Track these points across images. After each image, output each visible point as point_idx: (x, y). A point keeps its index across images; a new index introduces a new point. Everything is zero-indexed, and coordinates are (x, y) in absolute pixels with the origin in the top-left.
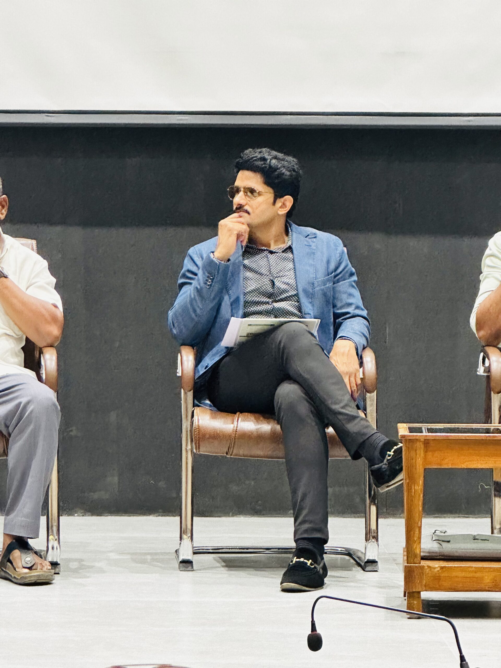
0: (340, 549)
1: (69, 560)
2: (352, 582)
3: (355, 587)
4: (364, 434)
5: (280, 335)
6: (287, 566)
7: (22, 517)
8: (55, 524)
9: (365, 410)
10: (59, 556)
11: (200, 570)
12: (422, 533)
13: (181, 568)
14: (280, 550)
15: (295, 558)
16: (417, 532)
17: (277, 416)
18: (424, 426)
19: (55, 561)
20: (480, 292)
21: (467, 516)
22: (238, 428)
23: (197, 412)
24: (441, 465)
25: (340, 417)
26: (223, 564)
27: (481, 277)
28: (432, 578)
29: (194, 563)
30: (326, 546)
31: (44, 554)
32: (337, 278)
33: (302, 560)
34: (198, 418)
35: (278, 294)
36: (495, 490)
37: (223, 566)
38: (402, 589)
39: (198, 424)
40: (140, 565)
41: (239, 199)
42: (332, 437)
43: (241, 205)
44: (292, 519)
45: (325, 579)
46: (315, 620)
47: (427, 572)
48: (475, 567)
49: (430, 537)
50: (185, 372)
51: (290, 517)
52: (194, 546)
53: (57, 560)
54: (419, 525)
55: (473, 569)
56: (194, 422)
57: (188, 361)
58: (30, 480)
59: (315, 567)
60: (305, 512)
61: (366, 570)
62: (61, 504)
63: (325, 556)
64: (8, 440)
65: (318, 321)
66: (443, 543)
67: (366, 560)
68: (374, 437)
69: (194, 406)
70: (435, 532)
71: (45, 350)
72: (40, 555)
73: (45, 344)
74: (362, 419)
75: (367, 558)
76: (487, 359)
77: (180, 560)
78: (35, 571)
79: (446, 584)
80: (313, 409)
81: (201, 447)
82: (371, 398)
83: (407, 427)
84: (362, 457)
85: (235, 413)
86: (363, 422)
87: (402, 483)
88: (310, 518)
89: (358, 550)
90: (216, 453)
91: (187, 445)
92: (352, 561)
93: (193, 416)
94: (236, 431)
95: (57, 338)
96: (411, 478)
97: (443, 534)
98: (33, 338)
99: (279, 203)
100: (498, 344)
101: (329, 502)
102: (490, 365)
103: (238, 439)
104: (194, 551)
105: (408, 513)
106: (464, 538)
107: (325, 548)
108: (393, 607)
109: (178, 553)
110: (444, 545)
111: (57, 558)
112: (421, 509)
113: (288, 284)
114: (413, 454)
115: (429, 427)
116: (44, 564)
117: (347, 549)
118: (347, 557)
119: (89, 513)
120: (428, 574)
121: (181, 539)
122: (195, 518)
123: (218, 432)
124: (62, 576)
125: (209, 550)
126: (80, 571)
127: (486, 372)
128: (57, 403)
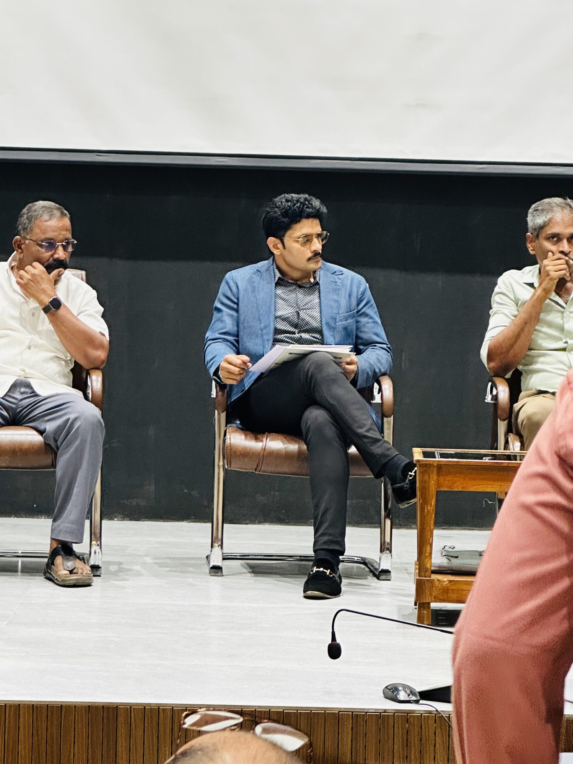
0: (356, 558)
1: (109, 563)
4: (387, 456)
5: (307, 364)
6: (308, 575)
7: (67, 524)
8: (98, 528)
10: (100, 559)
11: (229, 575)
12: (433, 549)
13: (211, 573)
14: (302, 558)
15: (315, 567)
16: (429, 549)
18: (437, 451)
19: (97, 564)
20: (490, 327)
22: (266, 447)
23: (229, 432)
24: (452, 488)
25: (364, 440)
26: (250, 570)
27: (491, 312)
28: (441, 591)
29: (223, 569)
31: (87, 557)
33: (321, 569)
34: (230, 438)
35: (302, 325)
37: (250, 572)
38: (413, 599)
39: (230, 442)
42: (353, 456)
46: (335, 631)
47: (437, 585)
49: (440, 553)
50: (219, 394)
52: (224, 552)
53: (99, 563)
54: (431, 542)
56: (227, 440)
58: (76, 490)
59: (333, 577)
60: (326, 525)
61: (380, 579)
64: (57, 453)
66: (451, 559)
67: (380, 570)
68: (396, 459)
69: (226, 426)
70: (444, 548)
72: (82, 559)
73: (92, 366)
74: (380, 441)
75: (381, 568)
76: (494, 389)
77: (211, 566)
78: (75, 575)
79: (454, 596)
81: (232, 464)
82: (389, 422)
83: (421, 451)
84: (384, 475)
85: (264, 434)
86: (385, 445)
88: (330, 531)
89: (373, 560)
90: (246, 469)
91: (219, 462)
92: (367, 569)
93: (225, 435)
94: (265, 450)
95: (103, 362)
96: (424, 501)
97: (452, 550)
98: (82, 362)
100: (505, 376)
102: (497, 393)
103: (266, 456)
104: (224, 557)
105: (420, 526)
106: (471, 554)
109: (208, 559)
110: (453, 560)
111: (98, 561)
113: (312, 317)
114: (426, 477)
115: (441, 452)
116: (84, 569)
117: (362, 558)
118: (363, 566)
119: (128, 519)
120: (437, 587)
121: (212, 547)
122: (225, 525)
123: (248, 450)
124: (103, 579)
125: (237, 556)
126: (119, 574)
127: (493, 400)
128: (102, 420)
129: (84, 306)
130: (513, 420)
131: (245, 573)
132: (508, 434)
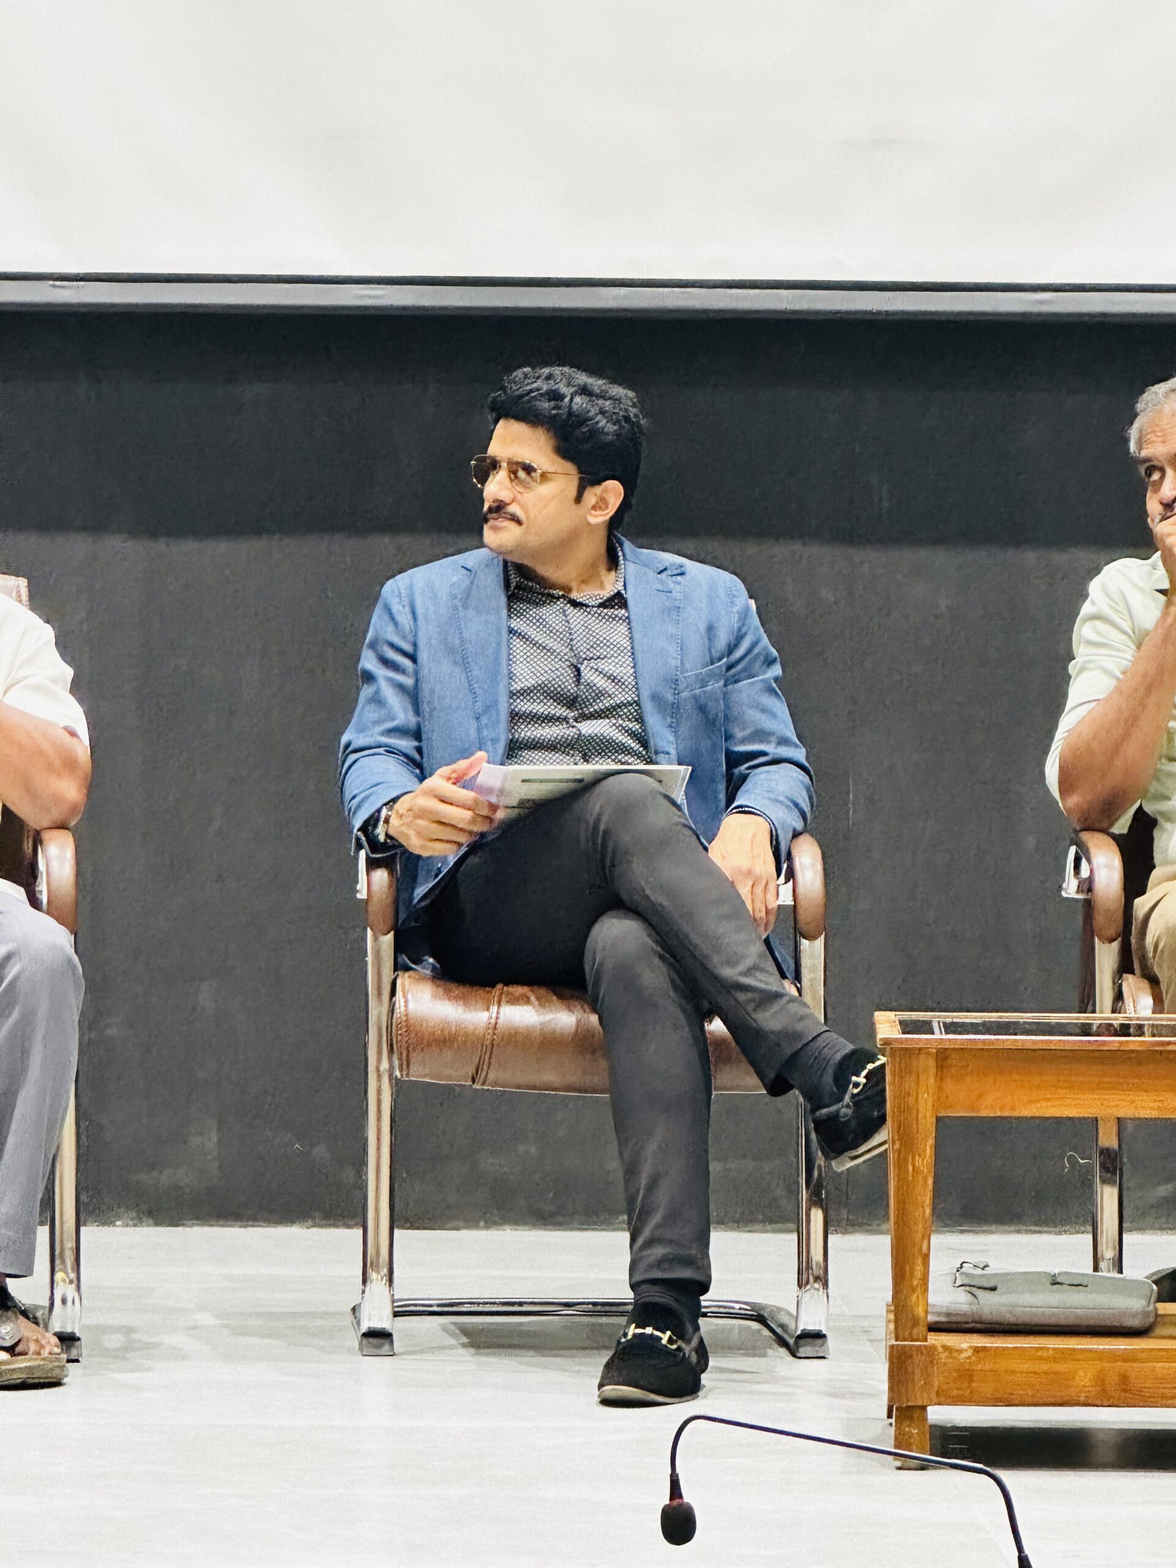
0: (737, 1306)
1: (106, 1329)
2: (766, 1382)
3: (773, 1394)
4: (796, 1036)
6: (614, 1345)
8: (70, 1244)
9: (798, 977)
10: (78, 1319)
11: (411, 1353)
12: (931, 1268)
13: (365, 1349)
14: (599, 1308)
15: (634, 1325)
16: (919, 1268)
17: (590, 992)
18: (937, 1018)
19: (69, 1330)
20: (1070, 703)
21: (1037, 1228)
22: (500, 1021)
23: (403, 985)
24: (973, 1109)
25: (742, 997)
26: (465, 1340)
27: (1073, 668)
28: (955, 1375)
29: (395, 1338)
30: (705, 1300)
31: (43, 1314)
32: (733, 671)
33: (649, 1330)
34: (406, 999)
35: (588, 700)
36: (1103, 1166)
37: (464, 1345)
39: (406, 1010)
40: (266, 1341)
41: (496, 487)
42: (720, 1043)
43: (501, 501)
44: (626, 1236)
45: (703, 1376)
46: (677, 1472)
47: (942, 1361)
48: (1054, 1349)
49: (951, 1279)
50: (375, 889)
51: (623, 1230)
52: (396, 1297)
53: (74, 1328)
54: (924, 1251)
55: (1050, 1353)
56: (397, 1006)
59: (679, 1349)
60: (655, 1219)
61: (798, 1355)
62: (84, 1198)
63: (701, 1321)
65: (685, 771)
66: (980, 1293)
67: (799, 1332)
68: (820, 1042)
69: (395, 970)
70: (961, 1267)
71: (46, 836)
72: (35, 1318)
73: (46, 823)
74: (792, 1000)
75: (801, 1327)
76: (1084, 862)
77: (364, 1329)
78: (21, 1357)
79: (986, 1389)
80: (675, 976)
81: (412, 1067)
82: (813, 952)
83: (897, 1018)
84: (792, 1087)
85: (493, 986)
86: (793, 1007)
87: (886, 1150)
88: (670, 1234)
89: (779, 1309)
90: (448, 1079)
91: (379, 1062)
92: (766, 1332)
93: (393, 993)
94: (495, 1028)
95: (74, 809)
96: (906, 1139)
97: (979, 1272)
98: (20, 809)
99: (591, 496)
100: (1112, 824)
101: (712, 1197)
102: (1092, 871)
103: (500, 1042)
104: (396, 1309)
105: (897, 1223)
106: (1030, 1280)
107: (703, 1303)
108: (860, 1441)
109: (357, 1314)
110: (985, 1298)
111: (73, 1323)
112: (928, 1211)
113: (613, 679)
114: (909, 1084)
115: (949, 1020)
116: (43, 1342)
117: (754, 1307)
118: (755, 1325)
119: (151, 1221)
120: (945, 1364)
121: (364, 1281)
122: (397, 1232)
123: (454, 1029)
124: (85, 1368)
125: (431, 1306)
126: (128, 1355)
127: (1082, 892)
128: (76, 959)
129: (21, 667)
130: (1133, 941)
131: (451, 1347)
132: (1120, 977)
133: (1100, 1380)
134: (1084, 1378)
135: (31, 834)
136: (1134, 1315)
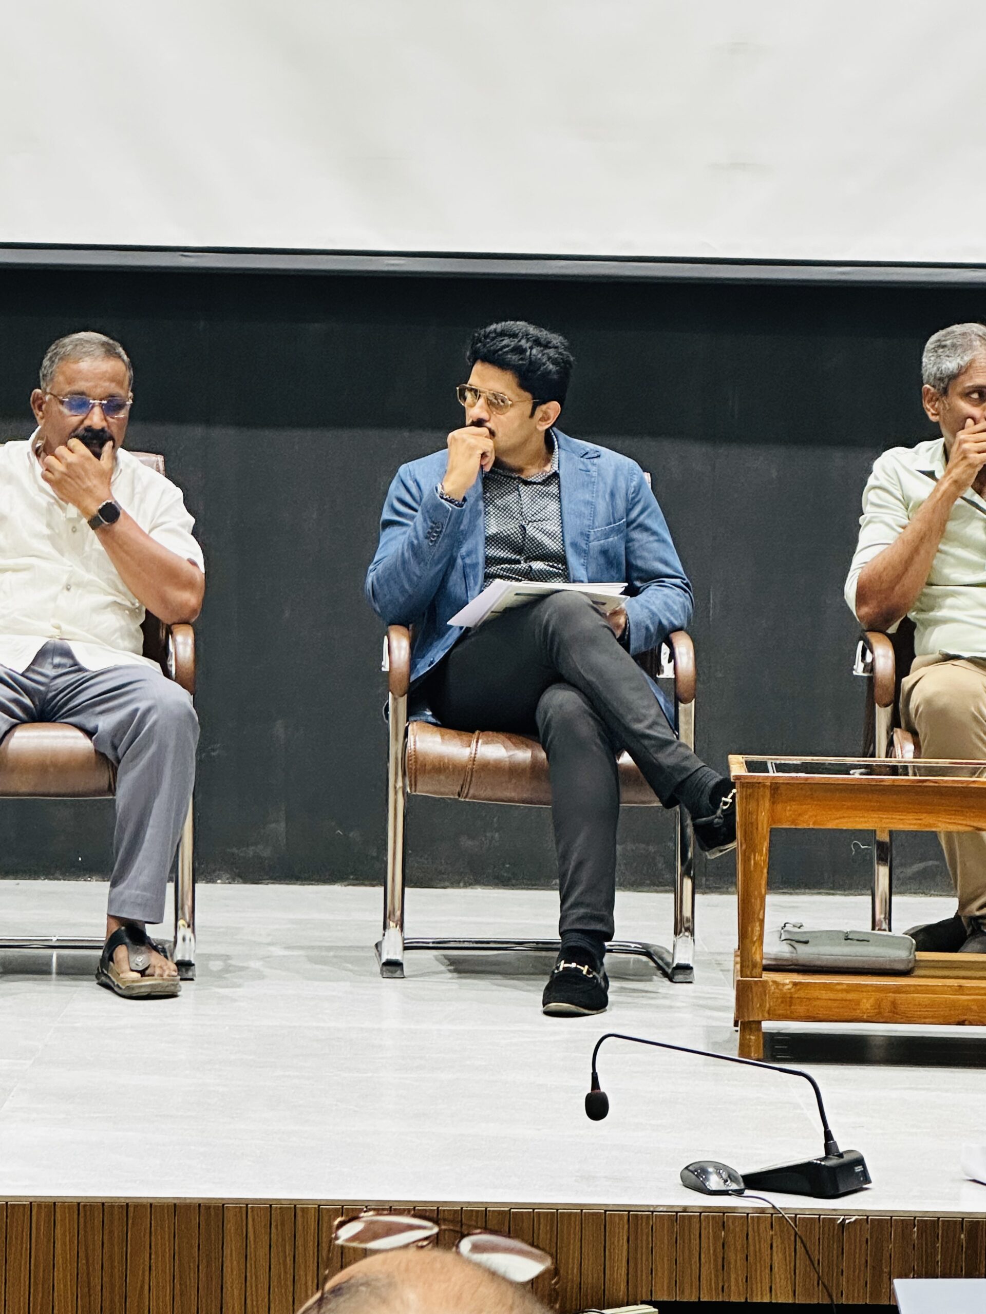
0: (633, 945)
1: (209, 957)
4: (684, 770)
5: (546, 612)
6: (551, 974)
7: (136, 890)
8: (188, 899)
10: (193, 951)
11: (414, 977)
12: (765, 929)
13: (385, 973)
14: (540, 946)
15: (563, 962)
16: (757, 928)
17: (541, 738)
18: (771, 760)
19: (187, 959)
20: (859, 548)
22: (477, 756)
23: (413, 730)
24: (795, 824)
25: (645, 742)
26: (451, 967)
27: (862, 521)
28: (779, 1000)
29: (405, 966)
33: (574, 965)
34: (415, 739)
35: (532, 549)
36: (879, 853)
37: (450, 971)
38: (731, 1016)
39: (415, 748)
41: (478, 410)
42: (627, 770)
43: (482, 419)
46: (597, 1071)
47: (772, 991)
48: (847, 984)
49: (777, 935)
50: (395, 665)
52: (406, 937)
53: (190, 957)
54: (761, 917)
55: (845, 987)
56: (408, 745)
57: (400, 648)
58: (149, 832)
59: (594, 977)
60: (580, 888)
61: (675, 981)
64: (116, 769)
66: (797, 945)
67: (674, 965)
68: (699, 774)
69: (408, 720)
70: (785, 926)
71: (175, 629)
72: (162, 951)
73: (175, 619)
75: (676, 962)
76: (868, 652)
77: (384, 960)
78: (149, 978)
79: (801, 1009)
81: (418, 785)
82: (687, 711)
83: (743, 761)
84: (679, 803)
85: (473, 732)
86: (681, 750)
88: (588, 899)
89: (661, 948)
90: (442, 794)
91: (396, 781)
92: (652, 964)
93: (406, 735)
94: (474, 760)
95: (194, 611)
96: (750, 845)
97: (797, 930)
98: (157, 612)
99: (539, 413)
100: (887, 629)
102: (873, 660)
103: (478, 771)
104: (406, 945)
105: (742, 887)
106: (831, 936)
109: (379, 949)
110: (801, 948)
111: (189, 954)
112: (763, 891)
113: (548, 535)
114: (752, 806)
115: (778, 762)
116: (166, 968)
117: (645, 946)
118: (644, 959)
120: (773, 993)
121: (385, 928)
122: (407, 890)
123: (446, 761)
124: (198, 984)
125: (428, 943)
126: (226, 976)
127: (867, 671)
128: (194, 711)
129: (161, 515)
130: (901, 706)
131: (441, 972)
132: (892, 730)
133: (878, 1005)
134: (867, 1004)
135: (165, 626)
136: (902, 961)
